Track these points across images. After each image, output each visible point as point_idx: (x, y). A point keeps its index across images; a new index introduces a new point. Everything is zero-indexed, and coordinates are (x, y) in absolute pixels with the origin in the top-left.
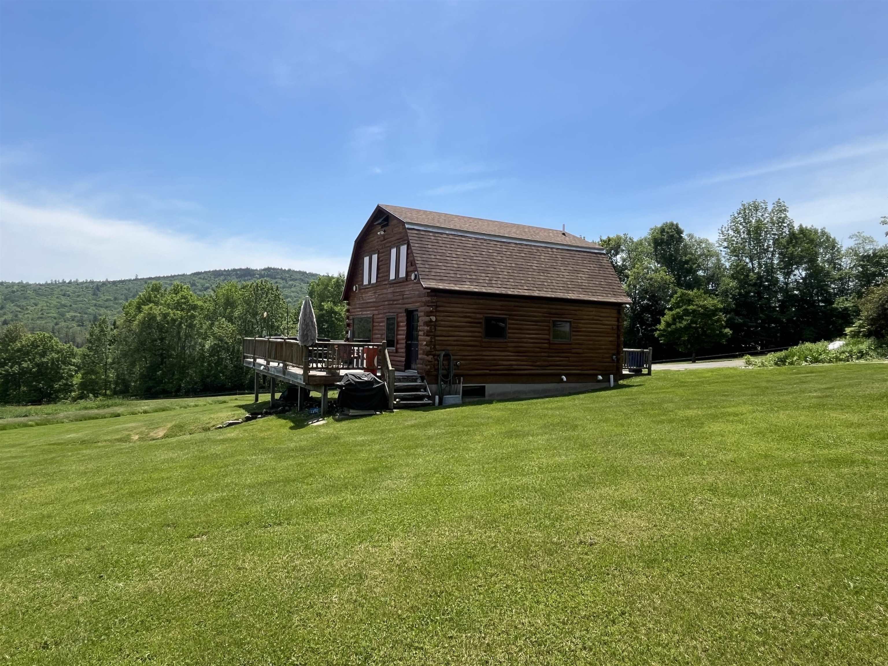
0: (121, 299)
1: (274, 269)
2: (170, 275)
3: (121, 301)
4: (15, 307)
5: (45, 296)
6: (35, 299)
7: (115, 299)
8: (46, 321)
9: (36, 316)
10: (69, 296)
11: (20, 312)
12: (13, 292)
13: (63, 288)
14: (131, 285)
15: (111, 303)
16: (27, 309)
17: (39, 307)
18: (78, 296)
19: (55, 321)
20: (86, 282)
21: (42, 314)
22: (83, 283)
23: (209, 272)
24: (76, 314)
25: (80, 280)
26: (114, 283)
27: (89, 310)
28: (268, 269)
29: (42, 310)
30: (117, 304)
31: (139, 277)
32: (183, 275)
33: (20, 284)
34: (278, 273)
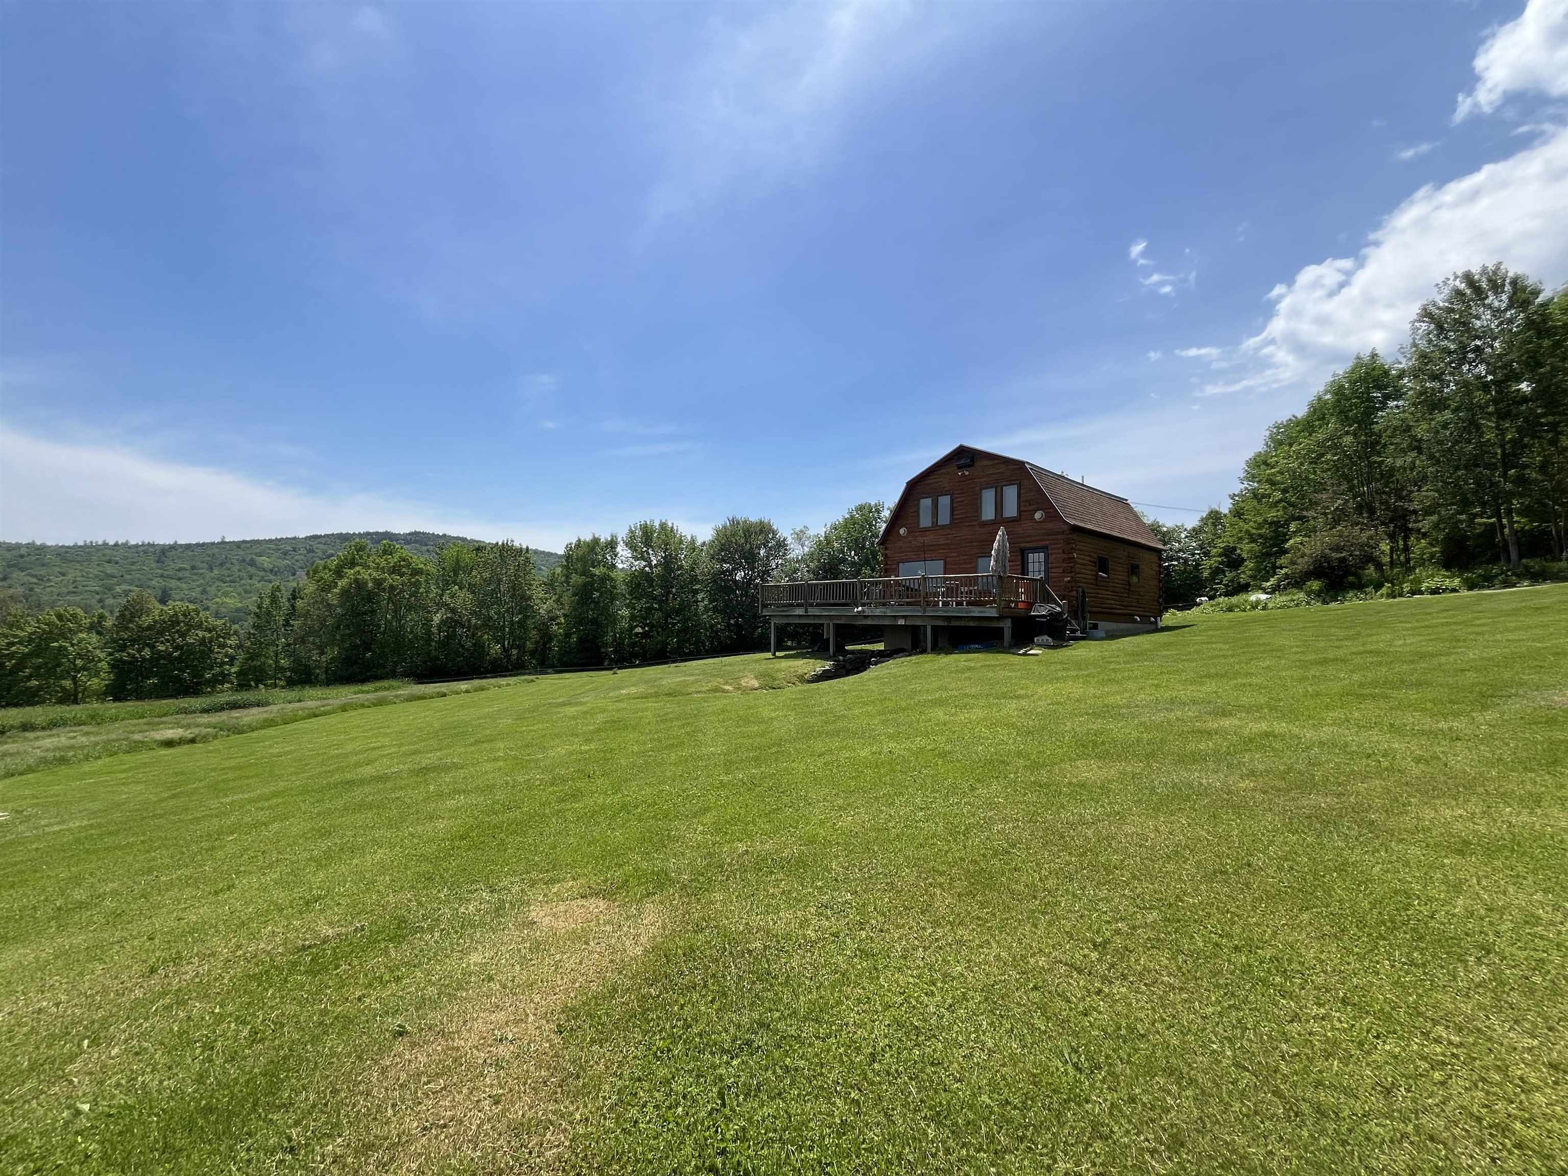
0: (203, 568)
1: (424, 533)
2: (274, 538)
3: (201, 571)
4: (29, 578)
5: (78, 562)
6: (60, 566)
7: (193, 568)
8: (82, 597)
9: (65, 590)
10: (117, 563)
11: (36, 584)
12: (22, 556)
13: (108, 551)
14: (216, 551)
15: (187, 574)
16: (48, 580)
17: (70, 577)
18: (133, 563)
19: (98, 597)
20: (143, 545)
21: (76, 587)
22: (137, 546)
23: (333, 535)
24: (131, 588)
25: (133, 542)
26: (188, 547)
27: (153, 582)
28: (416, 533)
29: (74, 582)
30: (195, 574)
31: (227, 540)
32: (295, 538)
33: (31, 546)
34: (430, 538)
